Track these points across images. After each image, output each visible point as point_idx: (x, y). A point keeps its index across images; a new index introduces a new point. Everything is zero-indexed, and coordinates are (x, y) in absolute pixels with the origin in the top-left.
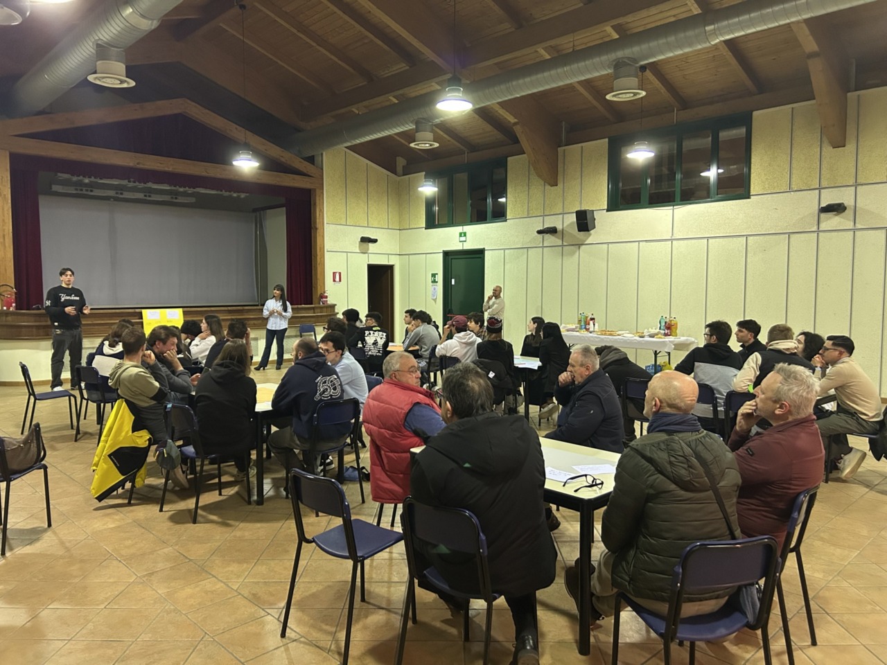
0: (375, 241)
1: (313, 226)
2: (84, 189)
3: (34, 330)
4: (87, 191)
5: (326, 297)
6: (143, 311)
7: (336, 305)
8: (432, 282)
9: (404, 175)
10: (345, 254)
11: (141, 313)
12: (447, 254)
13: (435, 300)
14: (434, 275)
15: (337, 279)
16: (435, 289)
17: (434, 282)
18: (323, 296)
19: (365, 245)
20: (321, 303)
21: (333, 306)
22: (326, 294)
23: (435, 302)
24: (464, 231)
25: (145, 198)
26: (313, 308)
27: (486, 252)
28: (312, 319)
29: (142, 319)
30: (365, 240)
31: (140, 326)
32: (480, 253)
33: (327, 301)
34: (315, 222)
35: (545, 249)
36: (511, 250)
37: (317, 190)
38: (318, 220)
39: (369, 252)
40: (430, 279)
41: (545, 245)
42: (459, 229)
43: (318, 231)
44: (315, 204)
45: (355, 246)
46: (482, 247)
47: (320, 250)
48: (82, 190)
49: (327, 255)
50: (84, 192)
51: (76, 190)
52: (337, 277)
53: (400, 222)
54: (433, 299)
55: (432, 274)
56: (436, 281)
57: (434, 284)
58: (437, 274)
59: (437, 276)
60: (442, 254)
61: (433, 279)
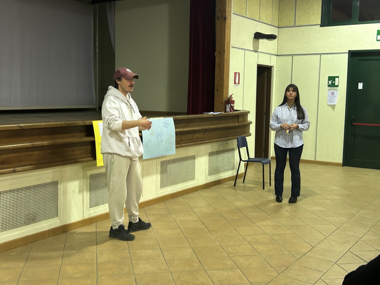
0: (274, 37)
1: (218, 15)
5: (233, 102)
8: (329, 86)
10: (243, 51)
12: (353, 55)
13: (333, 107)
14: (332, 79)
15: (237, 81)
16: (333, 94)
17: (333, 85)
18: (230, 101)
19: (257, 41)
22: (232, 99)
23: (333, 109)
30: (258, 36)
33: (234, 107)
34: (224, 11)
38: (227, 8)
40: (325, 81)
42: (376, 26)
43: (227, 22)
45: (249, 42)
47: (227, 45)
49: (232, 52)
52: (237, 78)
53: (279, 20)
54: (330, 105)
55: (329, 77)
56: (336, 84)
57: (332, 88)
58: (338, 77)
59: (337, 79)
60: (347, 55)
61: (330, 82)
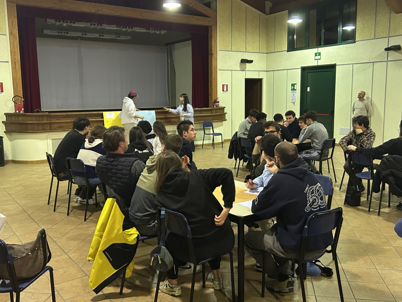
0: (251, 62)
1: (209, 52)
2: (63, 32)
3: (36, 126)
4: (64, 33)
5: (218, 102)
6: (104, 113)
7: (225, 107)
8: (292, 90)
9: (270, 14)
10: (231, 71)
11: (102, 114)
12: (304, 69)
13: (294, 103)
14: (293, 85)
15: (225, 89)
16: (294, 95)
17: (293, 89)
18: (216, 102)
19: (243, 64)
20: (215, 106)
21: (223, 108)
22: (218, 100)
23: (294, 104)
24: (319, 52)
25: (100, 37)
26: (211, 110)
27: (337, 66)
28: (211, 118)
29: (103, 118)
30: (244, 61)
31: (102, 123)
32: (331, 68)
33: (219, 105)
34: (211, 50)
35: (389, 63)
36: (359, 65)
37: (213, 27)
38: (213, 48)
39: (246, 70)
40: (290, 87)
41: (389, 60)
42: (315, 50)
43: (213, 56)
44: (211, 36)
45: (237, 66)
46: (334, 63)
47: (214, 69)
48: (61, 33)
49: (219, 73)
50: (63, 34)
51: (58, 32)
52: (225, 88)
53: (267, 48)
54: (292, 102)
55: (292, 84)
56: (295, 89)
57: (293, 91)
58: (296, 84)
59: (295, 85)
60: (300, 69)
61: (292, 87)
